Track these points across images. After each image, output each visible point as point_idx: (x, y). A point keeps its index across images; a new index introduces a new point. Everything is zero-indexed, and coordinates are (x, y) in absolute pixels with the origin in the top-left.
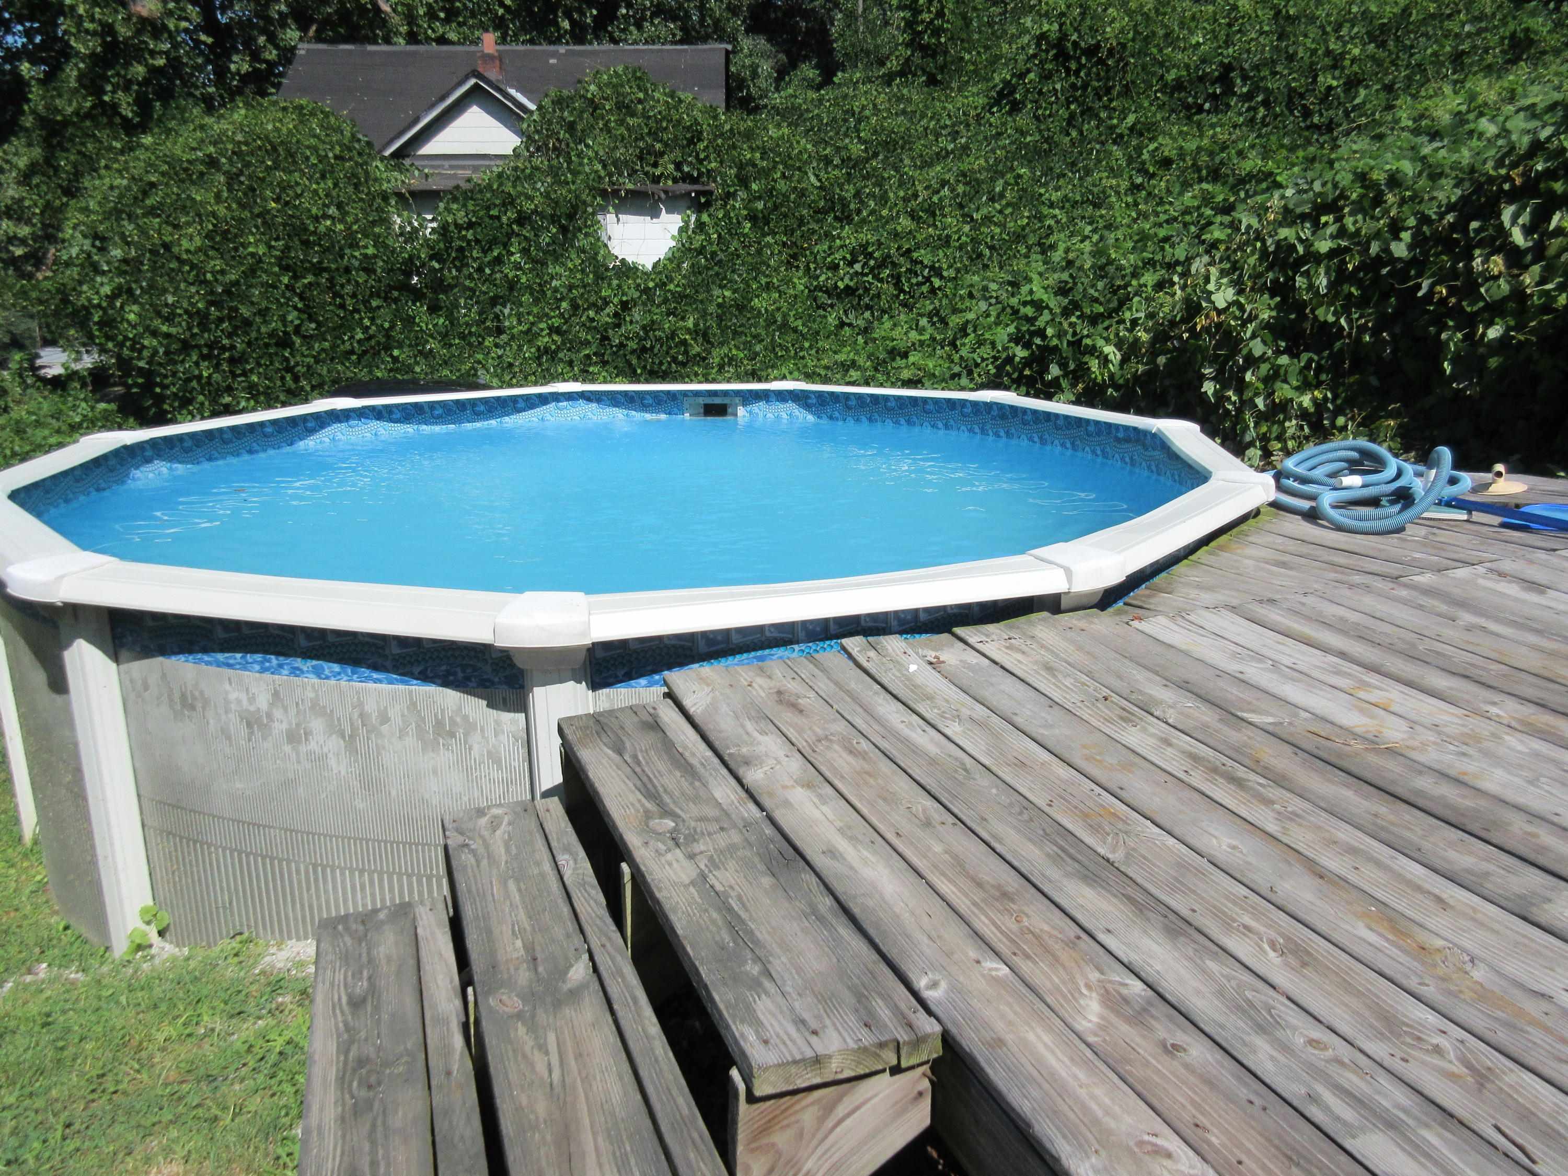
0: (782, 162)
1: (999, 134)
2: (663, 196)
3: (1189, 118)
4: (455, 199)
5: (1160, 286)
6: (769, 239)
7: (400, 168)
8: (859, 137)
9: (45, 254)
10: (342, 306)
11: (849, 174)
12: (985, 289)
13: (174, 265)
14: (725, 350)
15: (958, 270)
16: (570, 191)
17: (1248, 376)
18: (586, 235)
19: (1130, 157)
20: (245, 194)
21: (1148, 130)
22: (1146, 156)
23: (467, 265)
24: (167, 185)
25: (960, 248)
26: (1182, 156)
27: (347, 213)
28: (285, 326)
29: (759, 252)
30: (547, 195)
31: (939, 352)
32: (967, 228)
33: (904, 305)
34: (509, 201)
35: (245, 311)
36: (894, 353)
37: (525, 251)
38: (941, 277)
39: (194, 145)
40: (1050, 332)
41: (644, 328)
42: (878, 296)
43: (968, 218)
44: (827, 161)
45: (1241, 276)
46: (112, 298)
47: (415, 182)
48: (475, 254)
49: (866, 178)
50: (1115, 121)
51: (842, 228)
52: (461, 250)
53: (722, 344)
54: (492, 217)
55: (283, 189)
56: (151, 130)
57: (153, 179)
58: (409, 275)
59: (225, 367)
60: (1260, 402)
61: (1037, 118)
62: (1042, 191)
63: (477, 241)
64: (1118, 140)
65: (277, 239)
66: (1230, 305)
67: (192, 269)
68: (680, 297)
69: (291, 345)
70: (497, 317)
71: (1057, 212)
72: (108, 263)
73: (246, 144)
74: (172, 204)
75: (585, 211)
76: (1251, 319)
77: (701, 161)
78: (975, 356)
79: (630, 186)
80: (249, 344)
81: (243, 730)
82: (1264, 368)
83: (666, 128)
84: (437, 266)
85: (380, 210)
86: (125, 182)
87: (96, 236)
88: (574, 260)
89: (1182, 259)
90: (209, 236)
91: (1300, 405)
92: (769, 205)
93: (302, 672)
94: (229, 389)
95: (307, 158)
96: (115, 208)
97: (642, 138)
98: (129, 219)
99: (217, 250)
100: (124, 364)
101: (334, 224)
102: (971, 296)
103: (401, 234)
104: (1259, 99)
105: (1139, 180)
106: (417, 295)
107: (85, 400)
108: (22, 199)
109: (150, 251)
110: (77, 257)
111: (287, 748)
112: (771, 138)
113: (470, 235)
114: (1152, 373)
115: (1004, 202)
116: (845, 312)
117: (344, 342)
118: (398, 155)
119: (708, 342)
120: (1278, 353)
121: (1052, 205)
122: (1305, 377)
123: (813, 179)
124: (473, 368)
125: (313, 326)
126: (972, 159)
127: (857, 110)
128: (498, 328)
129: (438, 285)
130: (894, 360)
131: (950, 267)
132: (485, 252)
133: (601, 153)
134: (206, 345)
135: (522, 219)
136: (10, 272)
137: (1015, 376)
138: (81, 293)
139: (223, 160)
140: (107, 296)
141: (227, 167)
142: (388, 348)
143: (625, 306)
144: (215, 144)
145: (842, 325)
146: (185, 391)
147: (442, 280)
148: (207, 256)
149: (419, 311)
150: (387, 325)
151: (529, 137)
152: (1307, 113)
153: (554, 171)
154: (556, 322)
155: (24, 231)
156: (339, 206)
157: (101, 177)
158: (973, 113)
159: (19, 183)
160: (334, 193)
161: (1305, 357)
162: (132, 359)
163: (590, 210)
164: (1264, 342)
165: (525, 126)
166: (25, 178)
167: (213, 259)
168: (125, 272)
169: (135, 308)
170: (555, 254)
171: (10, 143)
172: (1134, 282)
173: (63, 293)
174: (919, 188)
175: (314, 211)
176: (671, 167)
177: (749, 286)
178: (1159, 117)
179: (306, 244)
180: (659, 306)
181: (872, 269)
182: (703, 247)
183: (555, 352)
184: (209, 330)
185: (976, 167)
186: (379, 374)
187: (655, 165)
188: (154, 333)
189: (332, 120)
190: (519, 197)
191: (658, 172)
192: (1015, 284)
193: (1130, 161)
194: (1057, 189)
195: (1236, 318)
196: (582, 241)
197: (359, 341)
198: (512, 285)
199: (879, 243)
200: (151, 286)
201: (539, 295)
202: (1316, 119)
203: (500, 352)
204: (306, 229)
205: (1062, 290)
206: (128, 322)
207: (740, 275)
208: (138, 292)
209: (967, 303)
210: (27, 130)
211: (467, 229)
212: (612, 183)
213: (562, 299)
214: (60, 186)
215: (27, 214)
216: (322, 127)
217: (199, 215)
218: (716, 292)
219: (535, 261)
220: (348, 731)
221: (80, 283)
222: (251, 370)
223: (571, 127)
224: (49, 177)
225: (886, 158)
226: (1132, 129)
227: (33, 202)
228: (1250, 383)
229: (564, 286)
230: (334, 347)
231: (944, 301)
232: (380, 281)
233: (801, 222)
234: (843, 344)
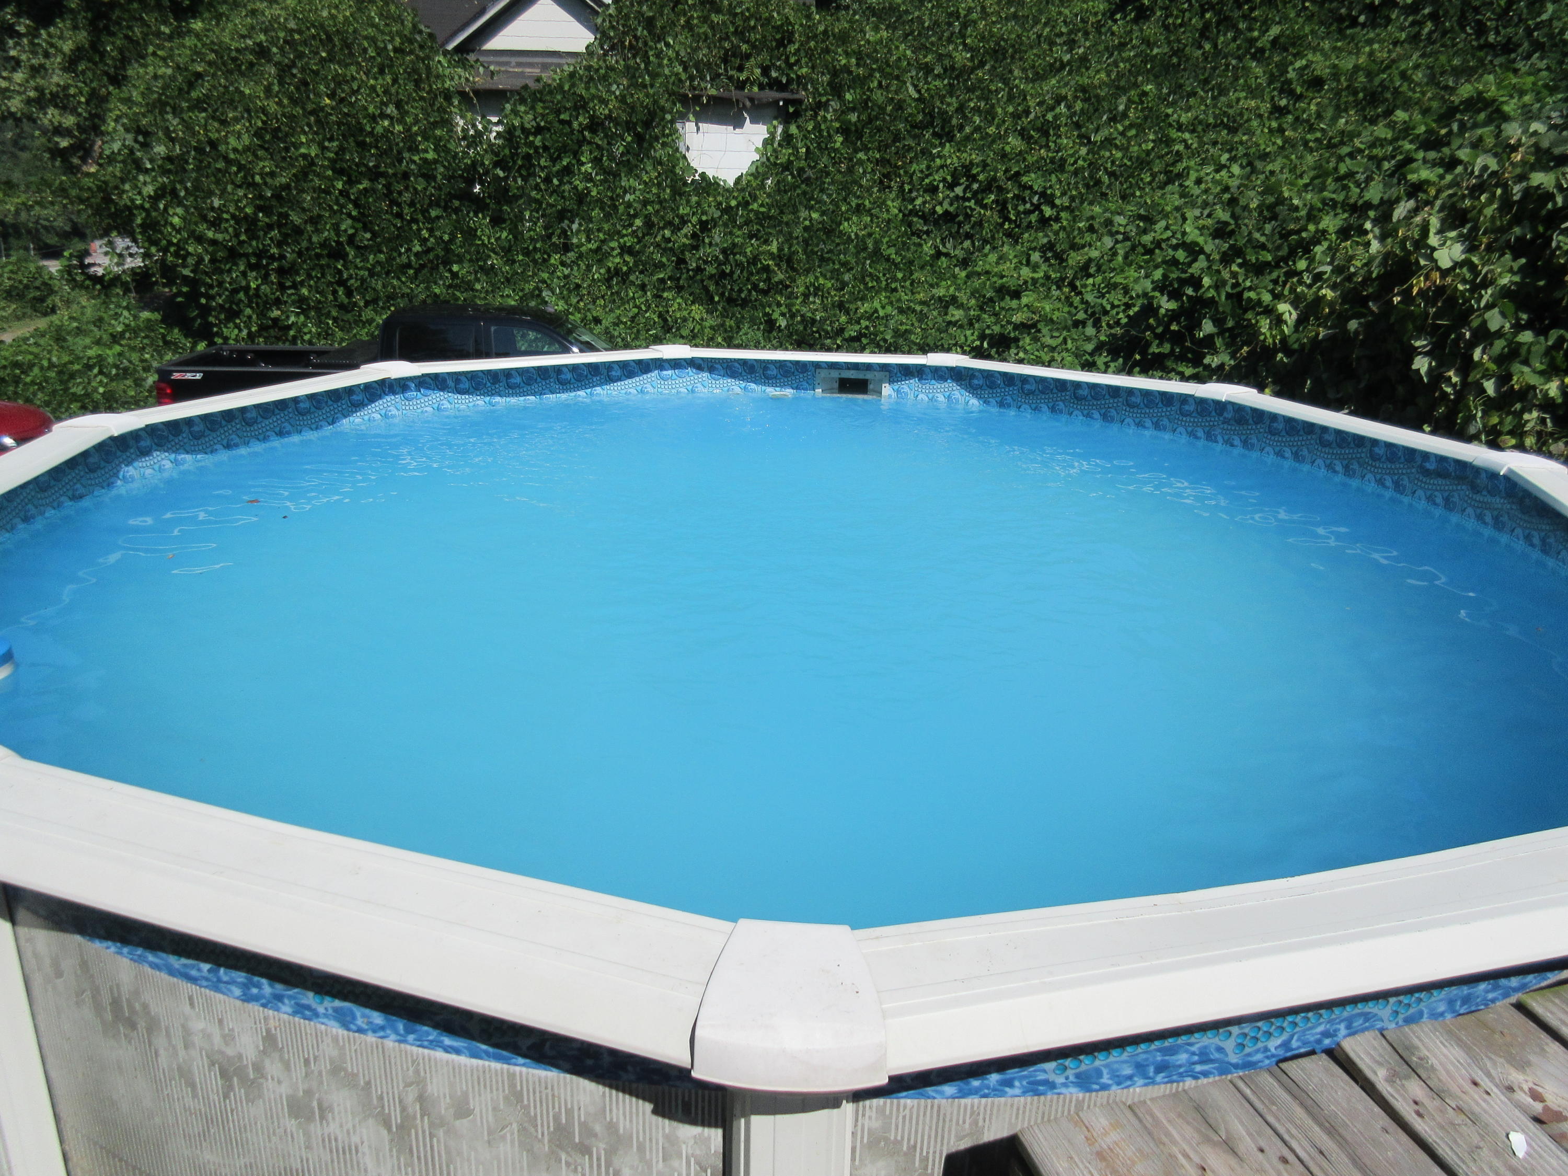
0: (880, 69)
1: (1122, 45)
2: (748, 104)
3: (1341, 31)
4: (523, 101)
5: (1344, 233)
6: (861, 155)
7: (463, 63)
8: (965, 45)
9: (92, 146)
10: (399, 215)
11: (950, 85)
12: (1109, 223)
13: (221, 165)
14: (811, 278)
15: (1072, 199)
16: (647, 95)
17: (1477, 354)
18: (664, 145)
19: (1272, 75)
20: (297, 89)
21: (1294, 45)
22: (1291, 75)
23: (534, 175)
24: (214, 76)
25: (1076, 173)
26: (1336, 76)
27: (407, 112)
28: (338, 235)
29: (850, 170)
30: (622, 99)
31: (1055, 293)
32: (1083, 151)
33: (1009, 234)
34: (581, 105)
35: (296, 218)
36: (1002, 291)
37: (597, 161)
38: (1053, 206)
39: (244, 32)
40: (1206, 281)
41: (724, 251)
42: (980, 224)
43: (1085, 139)
44: (928, 69)
45: (1475, 229)
46: (155, 199)
47: (480, 80)
48: (543, 162)
49: (971, 90)
50: (1256, 34)
51: (942, 145)
52: (528, 157)
53: (808, 271)
54: (562, 122)
55: (339, 84)
56: (201, 14)
57: (200, 69)
58: (471, 183)
59: (273, 278)
60: (1490, 387)
61: (1166, 27)
62: (1170, 111)
63: (546, 148)
64: (1258, 56)
65: (331, 139)
66: (1457, 265)
67: (239, 171)
68: (762, 218)
69: (343, 256)
70: (564, 232)
71: (1187, 136)
72: (151, 161)
73: (300, 32)
74: (219, 98)
75: (663, 119)
76: (1485, 284)
77: (790, 66)
78: (1104, 302)
79: (713, 92)
80: (300, 254)
81: (215, 1082)
82: (1499, 345)
83: (754, 27)
84: (501, 174)
85: (442, 110)
86: (169, 71)
87: (139, 131)
88: (650, 173)
89: (1376, 201)
90: (258, 134)
91: (1546, 394)
92: (864, 117)
93: (317, 1015)
94: (278, 302)
95: (365, 50)
96: (159, 100)
97: (727, 38)
98: (174, 113)
99: (267, 150)
100: (168, 272)
101: (392, 124)
102: (1091, 229)
103: (464, 138)
104: (1426, 11)
105: (1283, 102)
106: (479, 204)
107: (127, 308)
108: (66, 88)
109: (196, 149)
110: (119, 153)
111: (291, 1124)
112: (868, 42)
113: (538, 141)
114: (1341, 340)
115: (1127, 123)
116: (943, 240)
117: (400, 254)
118: (463, 48)
119: (793, 269)
120: (1519, 327)
121: (1180, 128)
122: (1553, 359)
123: (911, 89)
124: (537, 288)
125: (368, 235)
126: (1091, 72)
127: (963, 13)
128: (565, 245)
129: (502, 194)
130: (1003, 299)
131: (1064, 194)
132: (554, 160)
133: (682, 53)
134: (254, 254)
135: (595, 125)
136: (57, 164)
137: (1160, 330)
138: (124, 191)
139: (275, 50)
140: (150, 197)
141: (277, 58)
142: (447, 263)
143: (705, 226)
144: (265, 31)
145: (939, 254)
146: (232, 302)
147: (506, 190)
148: (256, 156)
149: (481, 222)
150: (446, 237)
151: (604, 34)
152: (1481, 29)
153: (631, 73)
154: (629, 241)
155: (69, 121)
156: (399, 105)
157: (145, 66)
158: (1092, 19)
159: (64, 69)
160: (393, 90)
161: (1554, 334)
162: (177, 266)
163: (668, 117)
164: (1503, 314)
165: (599, 20)
166: (71, 64)
167: (261, 159)
168: (169, 171)
169: (180, 211)
170: (630, 166)
171: (55, 25)
172: (1312, 227)
173: (104, 191)
174: (1032, 103)
175: (371, 109)
176: (758, 71)
177: (838, 207)
178: (1307, 29)
179: (362, 145)
180: (740, 228)
181: (975, 194)
182: (790, 162)
183: (627, 274)
184: (257, 238)
185: (1096, 82)
186: (437, 291)
187: (740, 69)
188: (200, 239)
189: (393, 8)
190: (592, 100)
191: (742, 77)
192: (1149, 220)
193: (1272, 79)
194: (1189, 109)
195: (1464, 281)
196: (659, 152)
197: (417, 255)
198: (581, 198)
199: (984, 165)
200: (197, 187)
201: (610, 208)
202: (1491, 38)
203: (567, 272)
204: (362, 130)
205: (1220, 232)
206: (172, 225)
207: (829, 196)
208: (182, 194)
209: (1088, 237)
210: (72, 11)
211: (535, 135)
212: (692, 88)
213: (635, 216)
214: (106, 73)
215: (73, 102)
216: (381, 15)
217: (248, 111)
218: (803, 214)
219: (606, 172)
220: (396, 1118)
221: (123, 180)
222: (302, 283)
223: (650, 23)
224: (95, 64)
225: (994, 68)
226: (1275, 42)
227: (79, 91)
228: (1480, 363)
229: (639, 201)
230: (390, 259)
231: (1062, 235)
232: (439, 188)
233: (897, 137)
234: (941, 277)
